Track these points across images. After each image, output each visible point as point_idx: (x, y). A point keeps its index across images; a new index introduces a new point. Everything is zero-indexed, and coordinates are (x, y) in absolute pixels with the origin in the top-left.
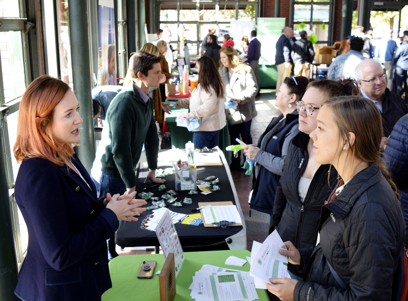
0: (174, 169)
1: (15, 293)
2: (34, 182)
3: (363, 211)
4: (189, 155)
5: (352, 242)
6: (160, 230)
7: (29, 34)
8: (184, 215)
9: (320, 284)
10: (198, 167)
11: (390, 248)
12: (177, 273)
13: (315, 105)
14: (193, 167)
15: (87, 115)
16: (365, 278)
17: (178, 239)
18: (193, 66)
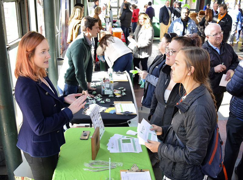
0: (101, 83)
1: (17, 145)
2: (23, 90)
3: (195, 109)
4: (110, 75)
5: (188, 124)
6: (93, 115)
7: (20, 4)
8: (106, 108)
9: (172, 145)
10: (114, 82)
11: (207, 128)
12: (101, 138)
13: (174, 50)
14: (111, 82)
15: (53, 51)
16: (194, 142)
17: (102, 120)
18: (114, 22)
